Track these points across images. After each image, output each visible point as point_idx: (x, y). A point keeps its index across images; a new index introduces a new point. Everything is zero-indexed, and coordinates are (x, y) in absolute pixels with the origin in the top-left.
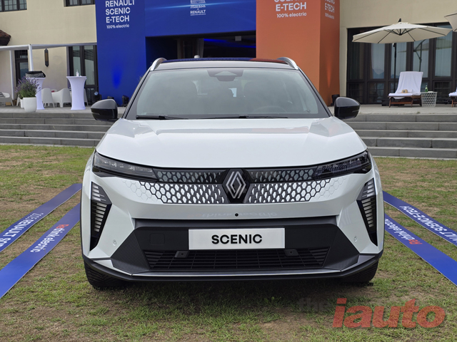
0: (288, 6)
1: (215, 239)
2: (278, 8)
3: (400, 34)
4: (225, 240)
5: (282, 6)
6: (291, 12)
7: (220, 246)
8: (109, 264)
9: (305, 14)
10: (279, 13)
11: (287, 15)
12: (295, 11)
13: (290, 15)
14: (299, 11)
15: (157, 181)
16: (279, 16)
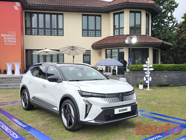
0: (9, 41)
1: (120, 111)
2: (5, 41)
3: (47, 53)
4: (121, 111)
5: (7, 41)
6: (10, 43)
7: (121, 112)
8: (94, 122)
9: (15, 44)
10: (6, 43)
11: (9, 44)
12: (12, 43)
13: (10, 44)
14: (13, 43)
15: (105, 97)
16: (5, 44)
